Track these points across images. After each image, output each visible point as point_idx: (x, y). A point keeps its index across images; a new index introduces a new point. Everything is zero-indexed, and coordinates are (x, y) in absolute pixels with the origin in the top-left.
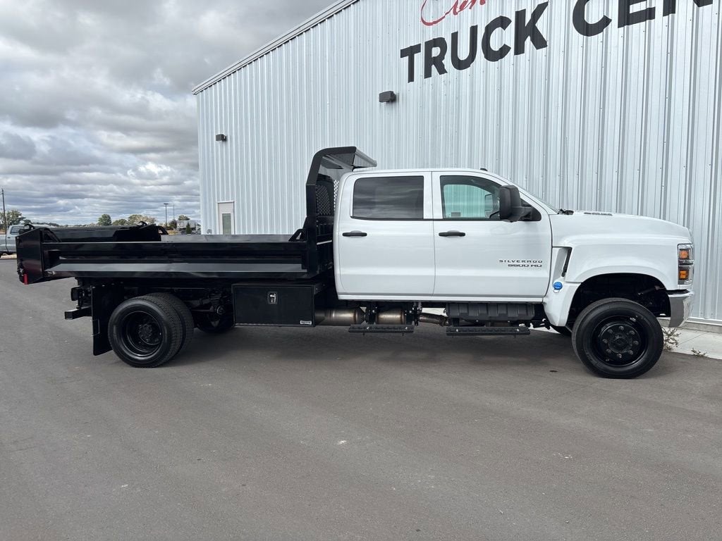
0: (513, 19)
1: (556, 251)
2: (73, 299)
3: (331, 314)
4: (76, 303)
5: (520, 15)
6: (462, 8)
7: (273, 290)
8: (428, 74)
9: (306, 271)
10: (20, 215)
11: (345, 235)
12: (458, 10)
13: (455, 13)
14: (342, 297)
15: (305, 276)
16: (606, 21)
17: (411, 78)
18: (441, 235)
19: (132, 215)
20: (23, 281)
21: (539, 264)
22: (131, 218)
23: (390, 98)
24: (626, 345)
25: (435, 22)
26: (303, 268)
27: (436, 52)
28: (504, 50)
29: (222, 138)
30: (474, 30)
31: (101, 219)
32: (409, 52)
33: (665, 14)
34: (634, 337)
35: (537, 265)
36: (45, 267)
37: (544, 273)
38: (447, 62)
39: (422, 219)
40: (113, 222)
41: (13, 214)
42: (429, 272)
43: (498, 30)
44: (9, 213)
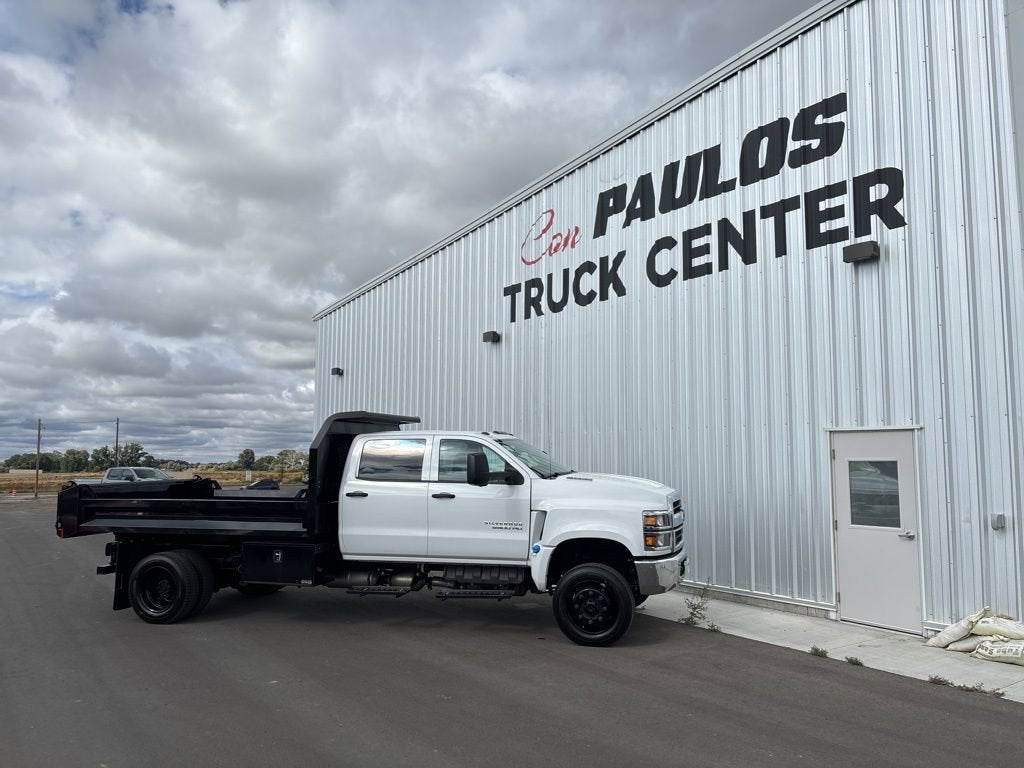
0: (598, 265)
1: (534, 514)
2: (107, 555)
3: (346, 577)
4: (109, 558)
5: (604, 261)
6: (556, 250)
7: (278, 548)
8: (527, 316)
9: (305, 530)
10: (141, 449)
11: (348, 495)
12: (553, 251)
13: (551, 254)
14: (346, 557)
15: (304, 536)
16: (673, 274)
17: (513, 319)
18: (434, 496)
19: (281, 450)
20: (59, 535)
21: (520, 527)
22: (281, 454)
23: (494, 338)
24: (597, 611)
25: (534, 262)
26: (304, 527)
27: (534, 292)
28: (591, 295)
29: (338, 372)
30: (566, 272)
31: (241, 456)
32: (511, 291)
33: (720, 270)
34: (603, 603)
35: (517, 528)
36: (80, 522)
37: (523, 536)
38: (544, 303)
39: (420, 481)
40: (256, 459)
41: (132, 447)
42: (421, 533)
43: (586, 275)
44: (127, 447)
